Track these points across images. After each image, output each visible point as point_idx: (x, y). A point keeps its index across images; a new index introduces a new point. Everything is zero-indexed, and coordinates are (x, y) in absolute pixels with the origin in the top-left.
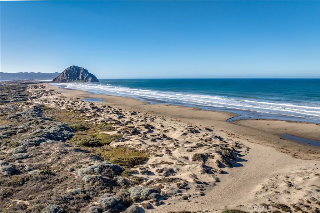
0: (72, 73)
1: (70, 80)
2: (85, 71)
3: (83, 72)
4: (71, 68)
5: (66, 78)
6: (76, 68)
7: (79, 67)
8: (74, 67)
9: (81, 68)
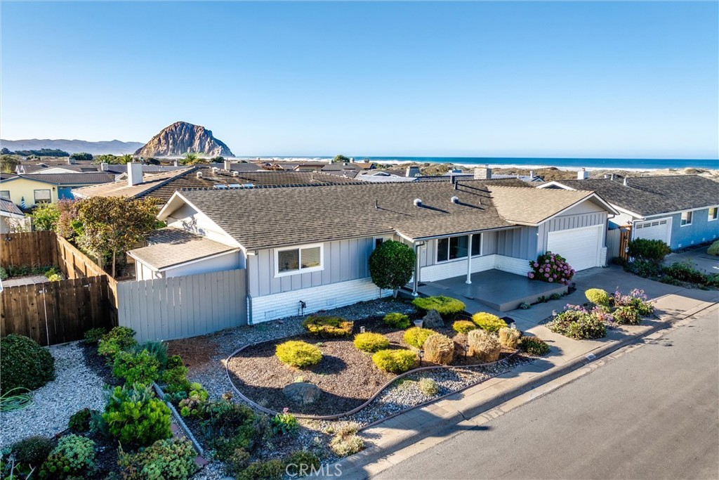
0: (178, 137)
1: (173, 152)
2: (207, 133)
3: (203, 135)
4: (176, 128)
5: (165, 148)
6: (187, 127)
7: (193, 126)
8: (183, 124)
9: (198, 127)
